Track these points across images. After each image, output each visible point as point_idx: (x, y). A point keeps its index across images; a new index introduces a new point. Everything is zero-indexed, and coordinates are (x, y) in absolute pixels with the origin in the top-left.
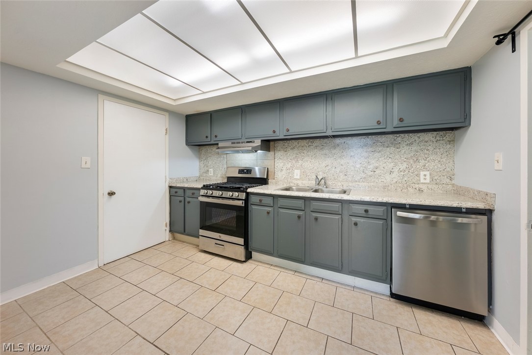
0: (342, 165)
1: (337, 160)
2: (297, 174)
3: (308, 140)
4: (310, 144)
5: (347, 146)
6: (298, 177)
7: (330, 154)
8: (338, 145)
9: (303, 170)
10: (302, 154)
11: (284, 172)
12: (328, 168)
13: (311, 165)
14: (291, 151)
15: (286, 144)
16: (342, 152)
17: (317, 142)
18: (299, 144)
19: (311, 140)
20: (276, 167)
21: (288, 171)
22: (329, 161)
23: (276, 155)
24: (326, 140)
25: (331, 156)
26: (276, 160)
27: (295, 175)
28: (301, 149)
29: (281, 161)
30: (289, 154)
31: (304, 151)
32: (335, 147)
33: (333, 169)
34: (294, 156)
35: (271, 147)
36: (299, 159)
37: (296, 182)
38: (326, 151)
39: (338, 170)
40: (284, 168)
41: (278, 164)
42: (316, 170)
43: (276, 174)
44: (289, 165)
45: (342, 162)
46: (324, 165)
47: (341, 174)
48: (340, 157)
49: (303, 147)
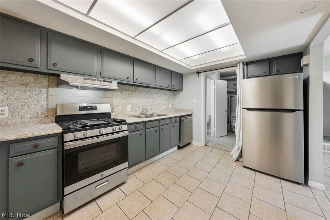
0: (150, 102)
1: (148, 99)
2: (129, 107)
3: (135, 87)
4: (136, 89)
6: (130, 110)
9: (132, 105)
10: (132, 95)
11: (120, 107)
12: (144, 104)
13: (136, 102)
14: (125, 92)
15: (122, 87)
17: (140, 89)
18: (131, 88)
19: (137, 87)
20: (114, 104)
21: (123, 106)
22: (144, 100)
23: (114, 94)
24: (144, 88)
25: (145, 97)
26: (114, 98)
28: (131, 92)
29: (118, 99)
31: (133, 93)
32: (147, 93)
33: (146, 104)
34: (127, 96)
36: (130, 98)
40: (120, 104)
41: (115, 101)
42: (139, 105)
43: (114, 109)
44: (124, 102)
45: (150, 100)
46: (142, 102)
49: (132, 90)
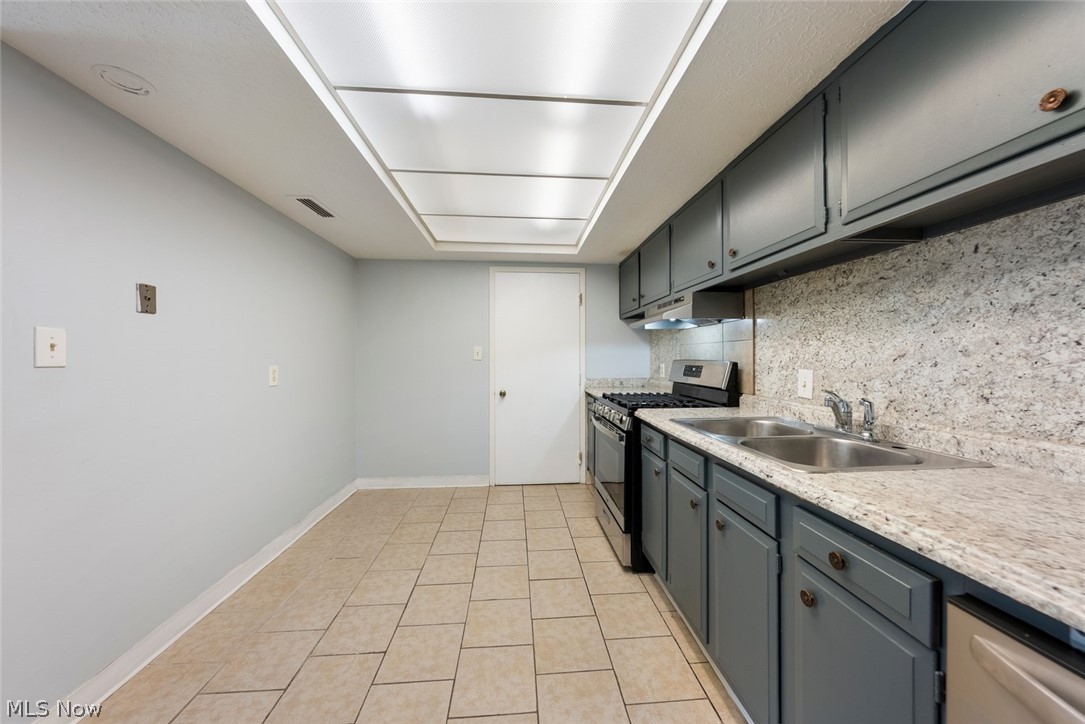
0: (965, 352)
1: (942, 330)
2: (805, 381)
3: (834, 268)
4: (840, 280)
5: (990, 263)
6: (808, 393)
7: (910, 310)
8: (946, 266)
9: (821, 372)
10: (820, 318)
11: (774, 376)
12: (903, 365)
13: (844, 355)
14: (790, 311)
15: (779, 292)
16: (967, 294)
18: (811, 286)
19: (844, 267)
20: (757, 361)
21: (784, 372)
22: (906, 338)
23: (758, 325)
25: (914, 315)
26: (757, 341)
27: (800, 384)
28: (817, 302)
29: (769, 342)
30: (785, 319)
31: (825, 308)
32: (930, 278)
33: (927, 370)
34: (798, 326)
35: (748, 304)
36: (809, 336)
37: (796, 407)
38: (896, 299)
39: (947, 374)
40: (776, 365)
41: (761, 352)
42: (860, 370)
43: (757, 381)
44: (785, 356)
45: (969, 336)
46: (889, 352)
47: (961, 392)
48: (957, 318)
49: (820, 293)
